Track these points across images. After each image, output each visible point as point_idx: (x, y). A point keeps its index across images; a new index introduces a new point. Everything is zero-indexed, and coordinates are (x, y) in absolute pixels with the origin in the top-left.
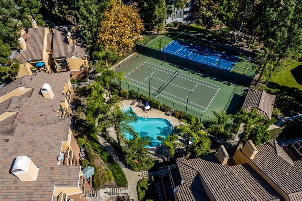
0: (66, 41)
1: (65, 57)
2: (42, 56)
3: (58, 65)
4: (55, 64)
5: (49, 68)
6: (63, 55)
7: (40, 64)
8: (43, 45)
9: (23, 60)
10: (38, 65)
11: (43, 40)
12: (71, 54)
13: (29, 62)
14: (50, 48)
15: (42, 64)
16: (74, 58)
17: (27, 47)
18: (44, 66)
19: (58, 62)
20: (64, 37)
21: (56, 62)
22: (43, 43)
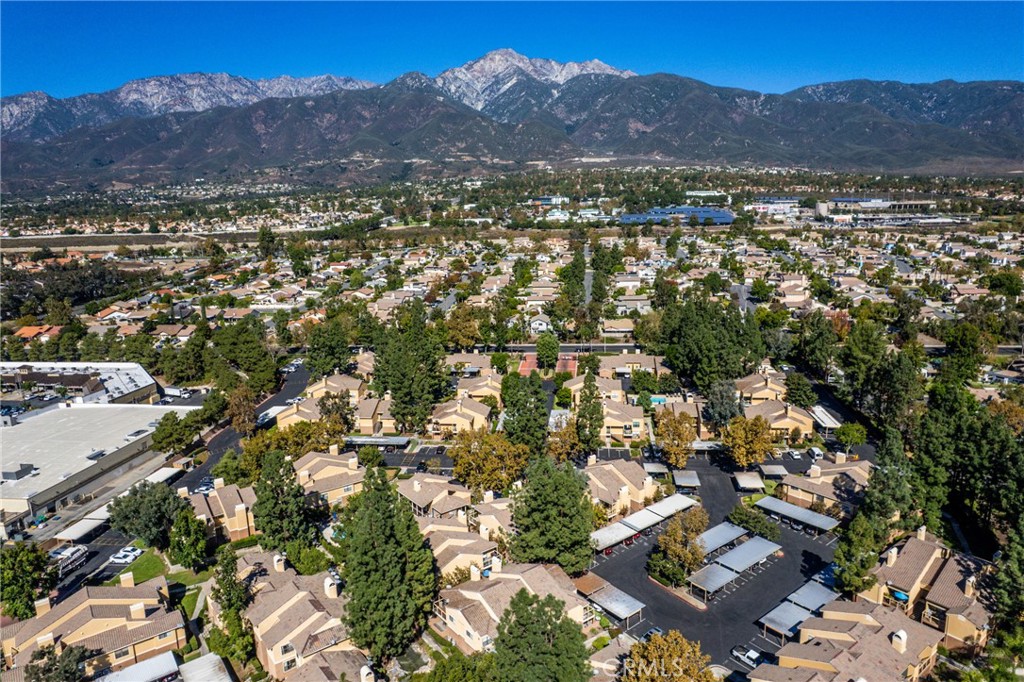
0: (962, 585)
1: (948, 609)
2: (911, 587)
3: (928, 612)
4: (924, 608)
5: (911, 606)
6: (945, 604)
7: (902, 596)
8: (920, 573)
9: (881, 579)
10: (897, 595)
11: (925, 565)
12: (960, 610)
13: (887, 584)
14: (929, 581)
15: (903, 597)
16: (961, 618)
17: (896, 563)
18: (906, 601)
19: (931, 607)
20: (962, 578)
21: (927, 607)
22: (922, 570)
